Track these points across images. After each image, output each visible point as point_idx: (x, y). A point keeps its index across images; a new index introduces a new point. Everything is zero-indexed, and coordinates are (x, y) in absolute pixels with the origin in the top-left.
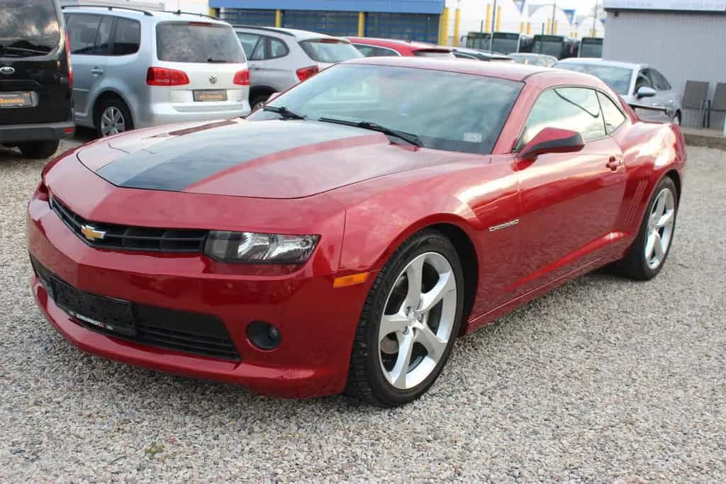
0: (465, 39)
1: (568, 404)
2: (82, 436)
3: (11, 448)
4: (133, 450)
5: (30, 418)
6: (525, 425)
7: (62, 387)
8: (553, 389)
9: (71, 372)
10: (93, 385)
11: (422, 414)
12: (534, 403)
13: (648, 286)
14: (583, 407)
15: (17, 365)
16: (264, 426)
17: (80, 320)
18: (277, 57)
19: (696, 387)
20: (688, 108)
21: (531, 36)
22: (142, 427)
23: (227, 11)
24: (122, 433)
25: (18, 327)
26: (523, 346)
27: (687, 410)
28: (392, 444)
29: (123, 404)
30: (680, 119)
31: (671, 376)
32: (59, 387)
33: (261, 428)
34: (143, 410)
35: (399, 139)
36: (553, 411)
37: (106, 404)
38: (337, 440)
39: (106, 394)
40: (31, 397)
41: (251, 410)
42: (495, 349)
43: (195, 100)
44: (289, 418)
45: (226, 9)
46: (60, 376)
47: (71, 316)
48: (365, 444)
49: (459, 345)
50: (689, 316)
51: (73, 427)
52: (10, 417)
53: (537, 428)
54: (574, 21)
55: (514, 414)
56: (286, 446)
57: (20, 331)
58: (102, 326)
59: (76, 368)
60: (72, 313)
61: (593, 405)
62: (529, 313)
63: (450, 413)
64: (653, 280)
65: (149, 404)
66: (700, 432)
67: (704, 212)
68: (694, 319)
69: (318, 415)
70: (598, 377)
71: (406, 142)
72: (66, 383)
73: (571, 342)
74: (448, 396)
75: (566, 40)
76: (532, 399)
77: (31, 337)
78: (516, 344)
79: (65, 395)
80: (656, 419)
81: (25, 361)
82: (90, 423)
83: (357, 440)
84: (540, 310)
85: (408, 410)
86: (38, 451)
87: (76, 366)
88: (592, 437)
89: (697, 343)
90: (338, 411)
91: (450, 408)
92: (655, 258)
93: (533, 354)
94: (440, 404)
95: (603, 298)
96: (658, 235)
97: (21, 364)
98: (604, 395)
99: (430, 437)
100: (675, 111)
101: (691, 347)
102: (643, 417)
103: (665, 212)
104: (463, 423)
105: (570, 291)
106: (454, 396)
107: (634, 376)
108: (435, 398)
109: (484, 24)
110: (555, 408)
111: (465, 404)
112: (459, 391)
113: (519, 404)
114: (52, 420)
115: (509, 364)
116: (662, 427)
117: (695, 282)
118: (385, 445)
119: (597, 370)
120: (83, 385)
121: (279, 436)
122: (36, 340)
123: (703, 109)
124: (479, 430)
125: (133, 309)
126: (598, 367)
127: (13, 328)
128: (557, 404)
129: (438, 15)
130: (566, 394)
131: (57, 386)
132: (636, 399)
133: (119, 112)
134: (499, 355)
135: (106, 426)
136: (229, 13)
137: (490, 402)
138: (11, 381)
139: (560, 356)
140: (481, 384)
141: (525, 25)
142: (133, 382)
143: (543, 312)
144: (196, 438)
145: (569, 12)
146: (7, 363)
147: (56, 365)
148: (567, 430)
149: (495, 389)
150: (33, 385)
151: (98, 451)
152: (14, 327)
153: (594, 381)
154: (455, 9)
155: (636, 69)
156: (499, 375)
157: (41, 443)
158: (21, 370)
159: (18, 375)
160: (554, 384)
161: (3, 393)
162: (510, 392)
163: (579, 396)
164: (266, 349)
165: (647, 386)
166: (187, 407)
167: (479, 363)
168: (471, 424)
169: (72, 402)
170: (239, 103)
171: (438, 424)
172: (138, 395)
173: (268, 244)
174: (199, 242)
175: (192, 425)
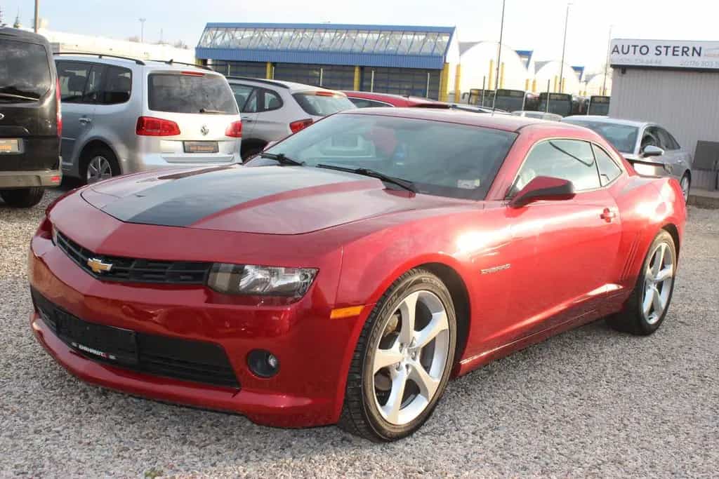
0: (467, 96)
1: (559, 445)
2: (83, 460)
3: (15, 470)
4: (133, 474)
5: (31, 444)
6: (515, 462)
7: (61, 418)
8: (544, 431)
9: (68, 405)
10: (91, 417)
11: (414, 450)
12: (524, 443)
13: (646, 341)
14: (573, 448)
15: (15, 398)
16: (260, 456)
17: (83, 351)
18: (270, 109)
19: (688, 434)
20: (700, 169)
21: (537, 94)
22: (141, 454)
23: (215, 63)
24: (122, 459)
25: (13, 364)
26: (516, 393)
27: (676, 453)
28: (385, 474)
29: (121, 435)
30: (689, 180)
31: (663, 423)
32: (58, 418)
33: (257, 457)
34: (140, 440)
35: (396, 186)
36: (543, 450)
37: (105, 434)
38: (331, 469)
39: (104, 424)
40: (30, 426)
41: (247, 441)
42: (488, 394)
43: (185, 151)
44: (284, 449)
45: (213, 60)
46: (58, 409)
47: (73, 347)
48: (358, 473)
49: (452, 391)
50: (687, 369)
51: (74, 453)
52: (11, 443)
53: (527, 465)
54: (583, 78)
55: (505, 452)
56: (282, 473)
57: (15, 368)
58: (105, 356)
59: (74, 402)
60: (74, 344)
61: (583, 446)
62: (524, 363)
63: (442, 449)
64: (652, 336)
65: (147, 434)
66: (688, 472)
67: (711, 273)
68: (691, 373)
69: (313, 448)
70: (590, 422)
71: (402, 188)
72: (64, 414)
73: (565, 391)
74: (440, 435)
75: (574, 99)
76: (523, 439)
77: (27, 373)
78: (510, 391)
79: (64, 425)
80: (645, 459)
81: (22, 395)
82: (91, 450)
83: (350, 469)
84: (535, 361)
85: (400, 445)
86: (41, 473)
87: (73, 400)
88: (579, 474)
89: (693, 394)
90: (332, 444)
91: (442, 445)
92: (653, 313)
93: (526, 400)
94: (431, 441)
95: (600, 352)
96: (657, 290)
97: (19, 397)
98: (595, 438)
99: (422, 469)
100: (684, 171)
101: (685, 398)
102: (633, 458)
103: (663, 267)
104: (454, 458)
105: (566, 344)
106: (446, 435)
107: (626, 422)
108: (427, 437)
109: (487, 80)
110: (546, 447)
111: (457, 442)
112: (450, 430)
113: (510, 443)
114: (52, 447)
115: (502, 408)
116: (650, 467)
117: (695, 339)
118: (378, 474)
119: (589, 415)
120: (82, 417)
121: (275, 464)
122: (32, 376)
123: (715, 170)
124: (470, 464)
125: (136, 337)
126: (590, 413)
127: (7, 366)
128: (548, 444)
129: (439, 71)
130: (557, 436)
131: (56, 417)
132: (626, 442)
133: (106, 162)
134: (492, 400)
135: (106, 453)
136: (216, 65)
137: (480, 441)
138: (10, 412)
139: (553, 402)
140: (473, 424)
141: (531, 83)
142: (131, 415)
143: (538, 363)
144: (194, 465)
145: (578, 69)
146: (5, 396)
147: (54, 399)
148: (556, 467)
149: (487, 429)
150: (31, 416)
151: (99, 474)
152: (9, 364)
153: (586, 425)
154: (456, 64)
155: (642, 126)
156: (491, 417)
157: (43, 467)
158: (19, 403)
159: (17, 407)
160: (546, 426)
161: (2, 422)
162: (501, 433)
163: (570, 438)
164: (263, 377)
165: (639, 431)
166: (185, 438)
167: (472, 407)
168: (462, 459)
169: (72, 431)
170: (231, 155)
171: (429, 458)
172: (136, 426)
173: (268, 277)
174: (203, 273)
175: (189, 453)
